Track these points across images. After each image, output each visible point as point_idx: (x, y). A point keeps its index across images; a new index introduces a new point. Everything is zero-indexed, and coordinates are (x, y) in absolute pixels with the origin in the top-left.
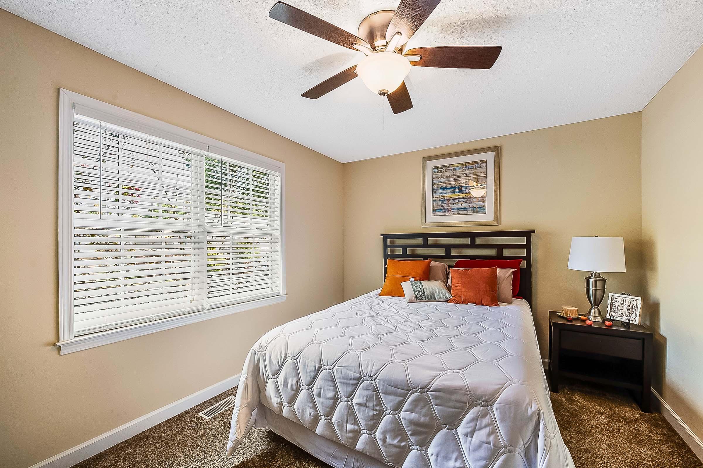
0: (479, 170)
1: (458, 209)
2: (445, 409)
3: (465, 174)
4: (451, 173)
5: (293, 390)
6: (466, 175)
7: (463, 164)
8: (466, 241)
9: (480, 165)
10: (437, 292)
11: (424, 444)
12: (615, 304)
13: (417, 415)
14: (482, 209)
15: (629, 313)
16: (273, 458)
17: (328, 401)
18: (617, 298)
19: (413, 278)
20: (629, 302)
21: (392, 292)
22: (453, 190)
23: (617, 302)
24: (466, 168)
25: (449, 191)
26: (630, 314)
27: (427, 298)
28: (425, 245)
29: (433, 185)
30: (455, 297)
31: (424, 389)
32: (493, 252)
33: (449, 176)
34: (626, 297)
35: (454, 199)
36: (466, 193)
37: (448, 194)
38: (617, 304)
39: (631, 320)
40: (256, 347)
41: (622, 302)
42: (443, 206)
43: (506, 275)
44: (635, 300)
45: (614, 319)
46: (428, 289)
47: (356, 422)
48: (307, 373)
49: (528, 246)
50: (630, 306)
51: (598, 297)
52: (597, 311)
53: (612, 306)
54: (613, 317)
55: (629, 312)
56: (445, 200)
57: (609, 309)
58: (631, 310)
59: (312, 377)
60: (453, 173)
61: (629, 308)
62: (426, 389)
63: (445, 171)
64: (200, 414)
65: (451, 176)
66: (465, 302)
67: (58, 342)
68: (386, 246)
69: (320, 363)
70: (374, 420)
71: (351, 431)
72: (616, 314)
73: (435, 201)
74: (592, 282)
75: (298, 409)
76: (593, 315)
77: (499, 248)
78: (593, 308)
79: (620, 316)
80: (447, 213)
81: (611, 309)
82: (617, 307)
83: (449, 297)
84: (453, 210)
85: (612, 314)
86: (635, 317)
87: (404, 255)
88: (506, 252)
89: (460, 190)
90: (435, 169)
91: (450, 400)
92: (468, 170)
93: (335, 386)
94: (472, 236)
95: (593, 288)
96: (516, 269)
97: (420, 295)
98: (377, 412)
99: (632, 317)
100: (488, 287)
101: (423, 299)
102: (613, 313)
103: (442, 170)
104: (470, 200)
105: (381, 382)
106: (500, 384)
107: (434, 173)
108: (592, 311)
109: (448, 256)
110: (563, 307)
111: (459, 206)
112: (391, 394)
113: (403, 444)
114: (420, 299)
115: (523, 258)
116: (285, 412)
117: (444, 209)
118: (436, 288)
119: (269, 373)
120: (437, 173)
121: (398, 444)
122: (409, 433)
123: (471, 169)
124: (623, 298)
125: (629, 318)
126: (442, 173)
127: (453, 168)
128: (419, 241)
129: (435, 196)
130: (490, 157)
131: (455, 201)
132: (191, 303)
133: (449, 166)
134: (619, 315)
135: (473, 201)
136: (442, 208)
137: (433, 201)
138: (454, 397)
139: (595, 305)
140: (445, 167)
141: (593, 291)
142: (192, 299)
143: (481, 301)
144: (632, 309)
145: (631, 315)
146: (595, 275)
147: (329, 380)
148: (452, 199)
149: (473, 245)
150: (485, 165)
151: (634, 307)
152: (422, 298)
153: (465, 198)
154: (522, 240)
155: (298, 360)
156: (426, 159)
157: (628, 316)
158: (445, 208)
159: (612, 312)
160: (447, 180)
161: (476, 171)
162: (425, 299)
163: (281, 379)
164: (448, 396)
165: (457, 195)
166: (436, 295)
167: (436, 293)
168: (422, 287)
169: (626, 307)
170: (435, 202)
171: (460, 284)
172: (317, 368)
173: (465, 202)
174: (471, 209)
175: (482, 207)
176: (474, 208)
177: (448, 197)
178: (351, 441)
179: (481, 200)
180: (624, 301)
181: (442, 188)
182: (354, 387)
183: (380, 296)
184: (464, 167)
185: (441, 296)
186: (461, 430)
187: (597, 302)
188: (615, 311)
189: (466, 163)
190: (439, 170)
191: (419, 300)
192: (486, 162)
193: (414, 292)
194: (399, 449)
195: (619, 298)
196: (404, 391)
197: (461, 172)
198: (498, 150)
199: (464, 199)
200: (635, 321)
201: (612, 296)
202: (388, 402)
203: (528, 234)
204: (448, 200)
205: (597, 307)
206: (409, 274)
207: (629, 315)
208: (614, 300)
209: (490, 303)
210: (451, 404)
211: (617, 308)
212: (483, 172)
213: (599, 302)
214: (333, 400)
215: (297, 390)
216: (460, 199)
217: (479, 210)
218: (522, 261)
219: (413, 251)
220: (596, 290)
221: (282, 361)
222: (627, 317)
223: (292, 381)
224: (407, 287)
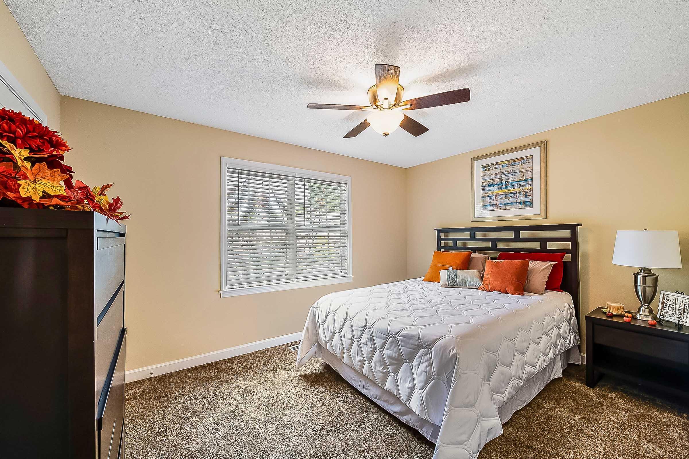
0: (525, 166)
1: (505, 204)
2: (406, 349)
3: (511, 170)
4: (498, 171)
5: (331, 333)
6: (513, 171)
7: (509, 161)
8: (511, 234)
9: (526, 161)
10: (469, 280)
11: (396, 371)
12: (667, 303)
13: (391, 352)
14: (529, 204)
15: (680, 314)
16: (322, 377)
17: (348, 340)
18: (669, 297)
19: (452, 267)
20: (681, 301)
21: (432, 278)
22: (500, 186)
23: (669, 301)
24: (512, 164)
25: (496, 187)
26: (681, 314)
27: (458, 284)
28: (473, 238)
29: (482, 183)
30: (484, 285)
31: (396, 335)
32: (537, 245)
33: (497, 173)
34: (677, 296)
35: (501, 195)
36: (513, 188)
37: (495, 190)
38: (669, 303)
39: (682, 321)
40: (315, 305)
41: (673, 302)
42: (491, 202)
43: (541, 269)
44: (688, 300)
45: (664, 319)
46: (461, 277)
47: (362, 355)
48: (339, 322)
49: (574, 240)
50: (682, 306)
51: (647, 294)
52: (647, 310)
53: (664, 305)
54: (664, 317)
55: (681, 312)
56: (493, 196)
57: (660, 308)
58: (682, 310)
59: (341, 325)
60: (500, 170)
61: (680, 307)
62: (397, 335)
63: (492, 169)
64: (290, 348)
65: (498, 173)
66: (491, 290)
67: (220, 290)
68: (439, 240)
69: (346, 317)
70: (370, 354)
71: (360, 361)
72: (667, 314)
73: (484, 197)
74: (639, 278)
75: (334, 345)
76: (643, 313)
77: (544, 241)
78: (643, 306)
79: (671, 316)
80: (495, 208)
81: (662, 308)
82: (669, 306)
83: (479, 285)
84: (500, 206)
85: (663, 314)
86: (687, 318)
87: (455, 247)
88: (551, 246)
89: (507, 186)
90: (483, 167)
91: (409, 343)
92: (514, 166)
93: (352, 331)
94: (517, 230)
95: (642, 285)
96: (556, 263)
97: (452, 282)
98: (372, 349)
99: (684, 318)
100: (514, 277)
101: (455, 285)
102: (664, 313)
103: (490, 168)
104: (517, 195)
105: (375, 329)
106: (439, 336)
107: (482, 171)
108: (642, 309)
109: (494, 248)
110: (608, 303)
111: (507, 201)
112: (379, 338)
113: (384, 371)
114: (452, 284)
115: (567, 252)
116: (329, 348)
117: (492, 205)
118: (469, 276)
119: (320, 321)
120: (485, 171)
121: (382, 371)
122: (388, 364)
123: (517, 165)
124: (675, 297)
125: (680, 318)
126: (489, 171)
127: (501, 165)
128: (468, 235)
129: (483, 192)
130: (536, 153)
131: (502, 196)
132: (286, 276)
133: (497, 164)
134: (670, 315)
135: (520, 196)
136: (490, 203)
137: (482, 197)
138: (411, 341)
139: (645, 302)
140: (492, 165)
141: (642, 288)
142: (286, 274)
143: (505, 290)
144: (684, 310)
145: (682, 315)
146: (644, 271)
147: (349, 327)
148: (499, 195)
149: (517, 238)
150: (531, 160)
151: (686, 307)
152: (454, 284)
153: (511, 193)
154: (567, 234)
155: (335, 314)
156: (475, 159)
157: (679, 316)
158: (493, 203)
159: (663, 311)
160: (494, 177)
161: (522, 167)
162: (457, 286)
163: (326, 325)
164: (408, 341)
165: (503, 191)
166: (467, 282)
167: (468, 280)
168: (456, 275)
169: (678, 307)
170: (483, 198)
171: (490, 273)
172: (344, 320)
173: (512, 197)
174: (518, 203)
175: (528, 201)
176: (521, 202)
177: (496, 193)
178: (360, 367)
179: (527, 195)
180: (677, 300)
181: (490, 185)
182: (362, 332)
183: (423, 281)
184: (510, 164)
185: (472, 284)
186: (415, 363)
187: (647, 301)
188: (666, 310)
189: (512, 160)
190: (487, 168)
192: (532, 157)
193: (448, 279)
194: (382, 374)
195: (672, 297)
196: (385, 336)
197: (509, 169)
198: (544, 145)
199: (510, 194)
200: (686, 323)
201: (664, 294)
202: (379, 342)
203: (573, 228)
204: (496, 196)
205: (648, 306)
206: (449, 263)
207: (680, 315)
208: (666, 299)
209: (513, 292)
210: (409, 346)
211: (668, 307)
212: (529, 168)
213: (650, 299)
214: (351, 340)
215: (334, 333)
216: (507, 194)
217: (526, 204)
218: (566, 255)
219: (464, 244)
220: (644, 287)
221: (327, 314)
222: (678, 317)
223: (331, 327)
224: (443, 274)
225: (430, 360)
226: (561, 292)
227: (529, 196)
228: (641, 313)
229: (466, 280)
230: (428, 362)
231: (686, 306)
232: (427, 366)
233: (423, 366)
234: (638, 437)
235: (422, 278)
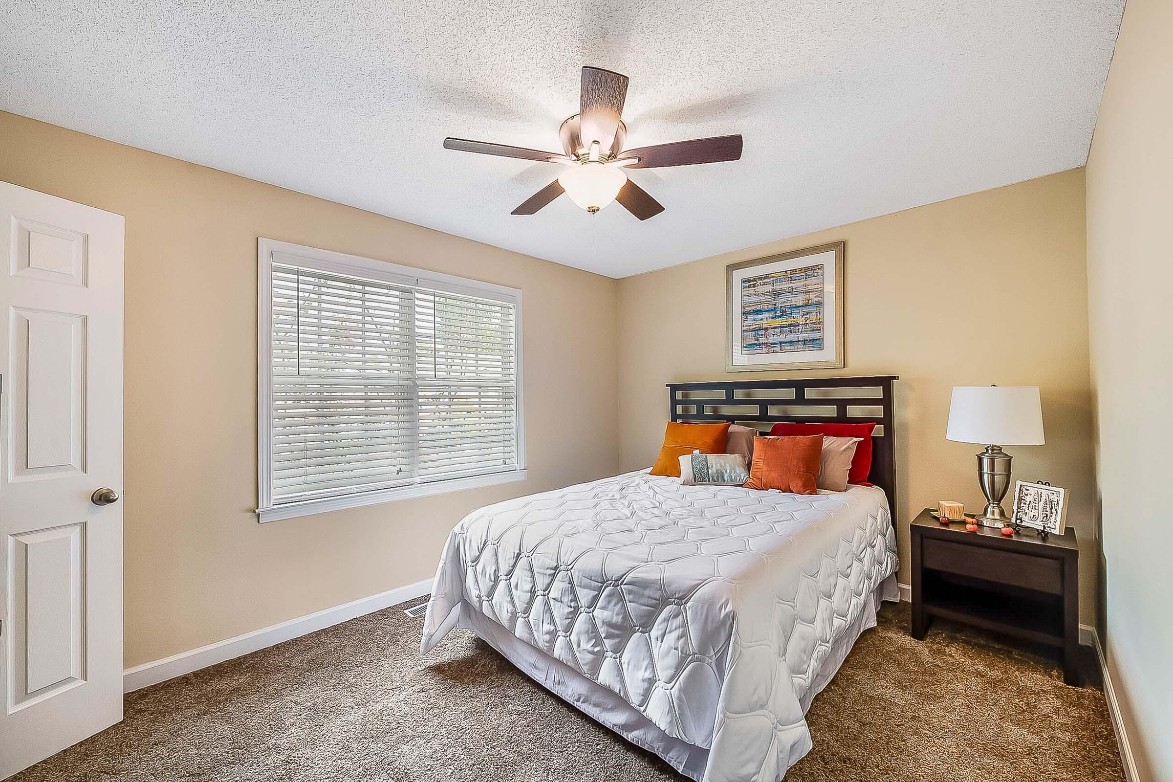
0: (812, 281)
1: (781, 343)
2: (639, 606)
3: (790, 287)
4: (769, 288)
5: (491, 581)
6: (792, 289)
7: (786, 272)
8: (790, 393)
9: (813, 273)
10: (728, 471)
11: (618, 650)
12: (1025, 499)
13: (610, 613)
14: (817, 343)
15: (1045, 515)
16: (473, 665)
17: (525, 594)
18: (1028, 490)
19: (698, 450)
20: (1047, 496)
21: (666, 470)
22: (772, 314)
23: (1029, 495)
24: (791, 278)
25: (766, 315)
26: (1047, 516)
27: (711, 478)
28: (730, 400)
29: (743, 307)
30: (753, 480)
31: (618, 581)
32: (830, 411)
33: (767, 292)
34: (1041, 488)
35: (774, 328)
36: (792, 318)
37: (765, 320)
38: (1028, 499)
39: (1049, 527)
40: (457, 529)
41: (1035, 497)
42: (758, 340)
43: (841, 449)
44: (1056, 494)
45: (1023, 524)
46: (714, 466)
47: (553, 621)
48: (506, 560)
49: (887, 402)
50: (1048, 504)
51: (997, 486)
52: (997, 511)
53: (1021, 503)
54: (1021, 522)
55: (1046, 512)
56: (761, 330)
57: (1015, 508)
58: (1048, 509)
59: (511, 566)
60: (772, 287)
61: (1046, 506)
62: (620, 582)
63: (759, 284)
64: (406, 612)
65: (769, 292)
66: (765, 488)
67: (258, 509)
68: (674, 402)
69: (520, 550)
70: (569, 619)
71: (548, 633)
72: (1026, 516)
73: (746, 331)
74: (986, 462)
75: (496, 604)
76: (991, 517)
77: (842, 404)
78: (991, 505)
79: (1031, 520)
80: (765, 350)
81: (1018, 508)
82: (1029, 505)
83: (745, 479)
84: (772, 346)
85: (1021, 516)
86: (1055, 522)
87: (700, 415)
88: (854, 411)
89: (783, 314)
90: (745, 282)
91: (643, 596)
92: (794, 282)
93: (533, 576)
94: (800, 386)
95: (989, 472)
96: (862, 439)
97: (701, 475)
98: (573, 609)
99: (1050, 522)
100: (801, 464)
101: (705, 481)
102: (1021, 514)
103: (755, 284)
104: (799, 329)
105: (577, 573)
106: (699, 580)
107: (743, 288)
108: (989, 510)
109: (763, 417)
110: (939, 501)
111: (782, 338)
112: (585, 587)
113: (596, 649)
114: (701, 480)
115: (878, 421)
116: (486, 610)
117: (760, 344)
118: (727, 465)
119: (468, 559)
120: (749, 288)
121: (591, 649)
122: (603, 637)
123: (799, 279)
124: (1038, 490)
125: (1046, 523)
126: (755, 288)
127: (773, 279)
128: (721, 394)
129: (745, 323)
130: (828, 259)
131: (776, 330)
132: (398, 474)
133: (767, 276)
134: (1030, 517)
135: (803, 330)
136: (756, 342)
137: (743, 331)
138: (647, 592)
139: (994, 499)
140: (760, 279)
141: (989, 476)
142: (399, 470)
143: (788, 486)
144: (1051, 509)
145: (1048, 518)
146: (992, 450)
147: (526, 570)
148: (772, 328)
149: (800, 400)
150: (820, 272)
151: (1053, 506)
152: (705, 479)
153: (790, 325)
154: (877, 392)
155: (498, 545)
156: (731, 268)
157: (1044, 520)
158: (761, 342)
159: (1020, 513)
160: (763, 298)
161: (807, 282)
162: (709, 482)
163: (479, 568)
164: (641, 591)
165: (778, 322)
166: (726, 475)
167: (726, 472)
168: (707, 462)
169: (1042, 504)
170: (745, 333)
171: (762, 459)
172: (515, 556)
173: (791, 333)
174: (800, 342)
175: (817, 339)
176: (805, 340)
177: (765, 325)
178: (547, 644)
179: (815, 329)
180: (1040, 493)
181: (756, 311)
182: (551, 578)
183: (651, 475)
184: (788, 277)
185: (733, 478)
186: (655, 632)
187: (996, 496)
188: (1025, 510)
189: (791, 270)
190: (752, 283)
191: (699, 481)
192: (820, 267)
193: (693, 470)
194: (593, 656)
195: (1033, 491)
196: (598, 583)
197: (785, 286)
198: (840, 248)
199: (789, 327)
200: (1055, 529)
201: (1021, 485)
202: (584, 596)
203: (886, 382)
204: (766, 329)
205: (998, 504)
206: (693, 443)
207: (1045, 518)
208: (1023, 493)
209: (801, 489)
210: (645, 600)
211: (1027, 506)
212: (818, 284)
213: (1000, 495)
214: (530, 594)
215: (496, 581)
216: (783, 327)
217: (812, 344)
218: (876, 426)
219: (715, 410)
220: (993, 476)
221: (482, 545)
222: (1042, 521)
223: (490, 570)
224: (685, 462)
225: (684, 625)
226: (871, 486)
227: (817, 330)
228: (988, 516)
229: (724, 471)
230: (681, 630)
231: (1054, 502)
232: (679, 638)
233: (670, 638)
234: (1000, 719)
235: (649, 470)
